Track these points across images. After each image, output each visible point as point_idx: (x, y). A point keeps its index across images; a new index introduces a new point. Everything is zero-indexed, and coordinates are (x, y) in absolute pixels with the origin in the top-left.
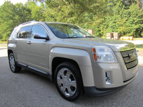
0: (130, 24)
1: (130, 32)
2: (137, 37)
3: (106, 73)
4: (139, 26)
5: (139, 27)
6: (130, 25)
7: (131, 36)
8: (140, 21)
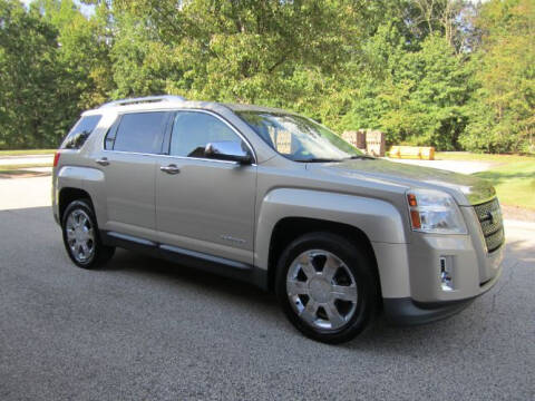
0: (424, 102)
1: (421, 132)
2: (444, 150)
3: (443, 262)
4: (454, 112)
5: (451, 114)
6: (423, 106)
7: (423, 146)
8: (455, 94)
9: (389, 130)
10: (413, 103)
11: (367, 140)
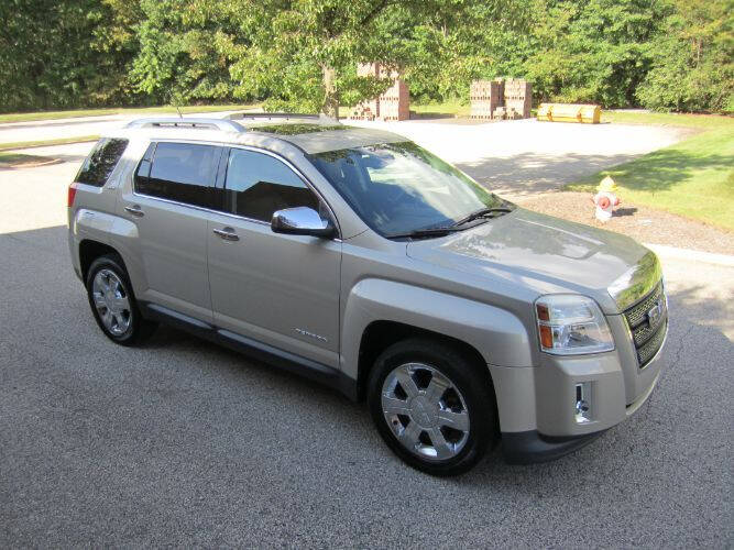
0: (589, 36)
1: (583, 82)
2: (614, 107)
3: (579, 389)
4: (632, 52)
5: (628, 56)
6: (588, 43)
7: (586, 102)
8: (635, 23)
9: (538, 79)
10: (574, 38)
11: (506, 94)
